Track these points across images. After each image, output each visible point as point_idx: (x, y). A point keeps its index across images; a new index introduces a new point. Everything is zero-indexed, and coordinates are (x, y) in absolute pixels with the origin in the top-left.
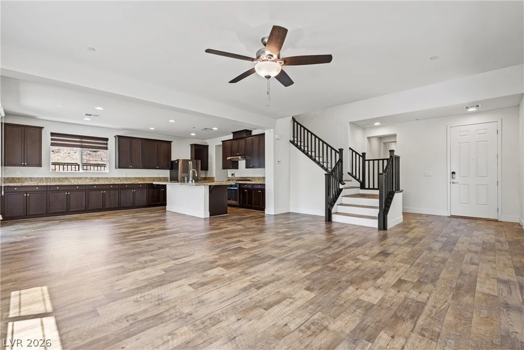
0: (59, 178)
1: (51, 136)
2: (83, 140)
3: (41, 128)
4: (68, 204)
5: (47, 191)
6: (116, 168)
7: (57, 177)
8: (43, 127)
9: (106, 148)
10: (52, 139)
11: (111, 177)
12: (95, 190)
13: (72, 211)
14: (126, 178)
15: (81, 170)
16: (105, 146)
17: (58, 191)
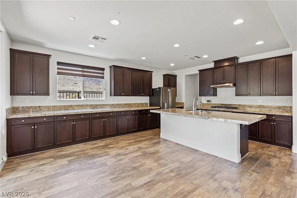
0: (65, 106)
1: (58, 65)
2: (85, 70)
3: (49, 56)
4: (74, 133)
5: (54, 121)
6: (111, 95)
7: (63, 105)
8: (50, 55)
9: (103, 78)
10: (58, 69)
11: (107, 104)
12: (98, 118)
13: (78, 141)
14: (118, 104)
15: (83, 98)
16: (102, 75)
17: (65, 121)
